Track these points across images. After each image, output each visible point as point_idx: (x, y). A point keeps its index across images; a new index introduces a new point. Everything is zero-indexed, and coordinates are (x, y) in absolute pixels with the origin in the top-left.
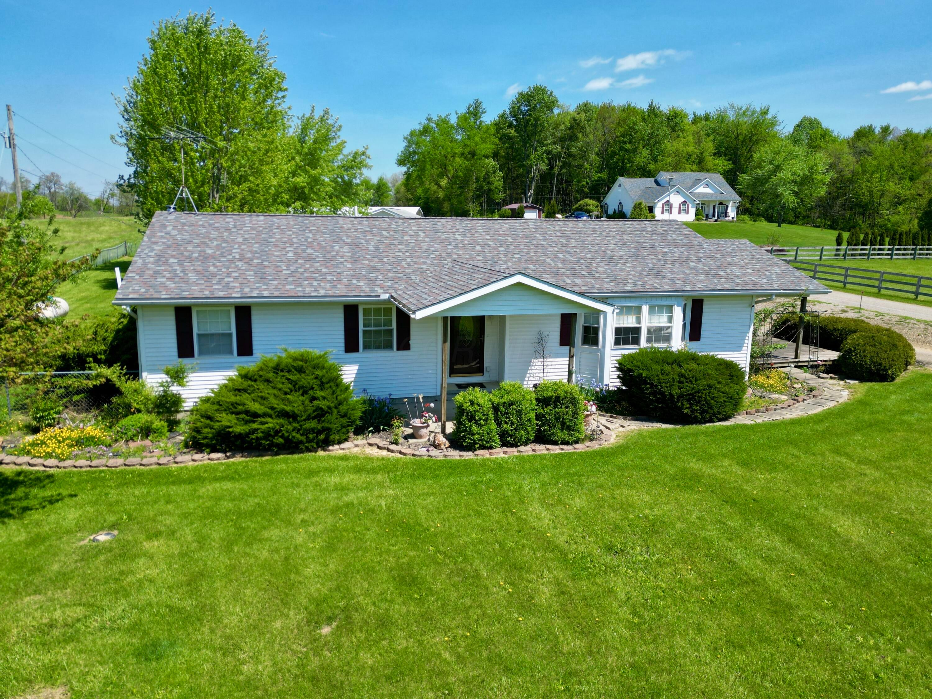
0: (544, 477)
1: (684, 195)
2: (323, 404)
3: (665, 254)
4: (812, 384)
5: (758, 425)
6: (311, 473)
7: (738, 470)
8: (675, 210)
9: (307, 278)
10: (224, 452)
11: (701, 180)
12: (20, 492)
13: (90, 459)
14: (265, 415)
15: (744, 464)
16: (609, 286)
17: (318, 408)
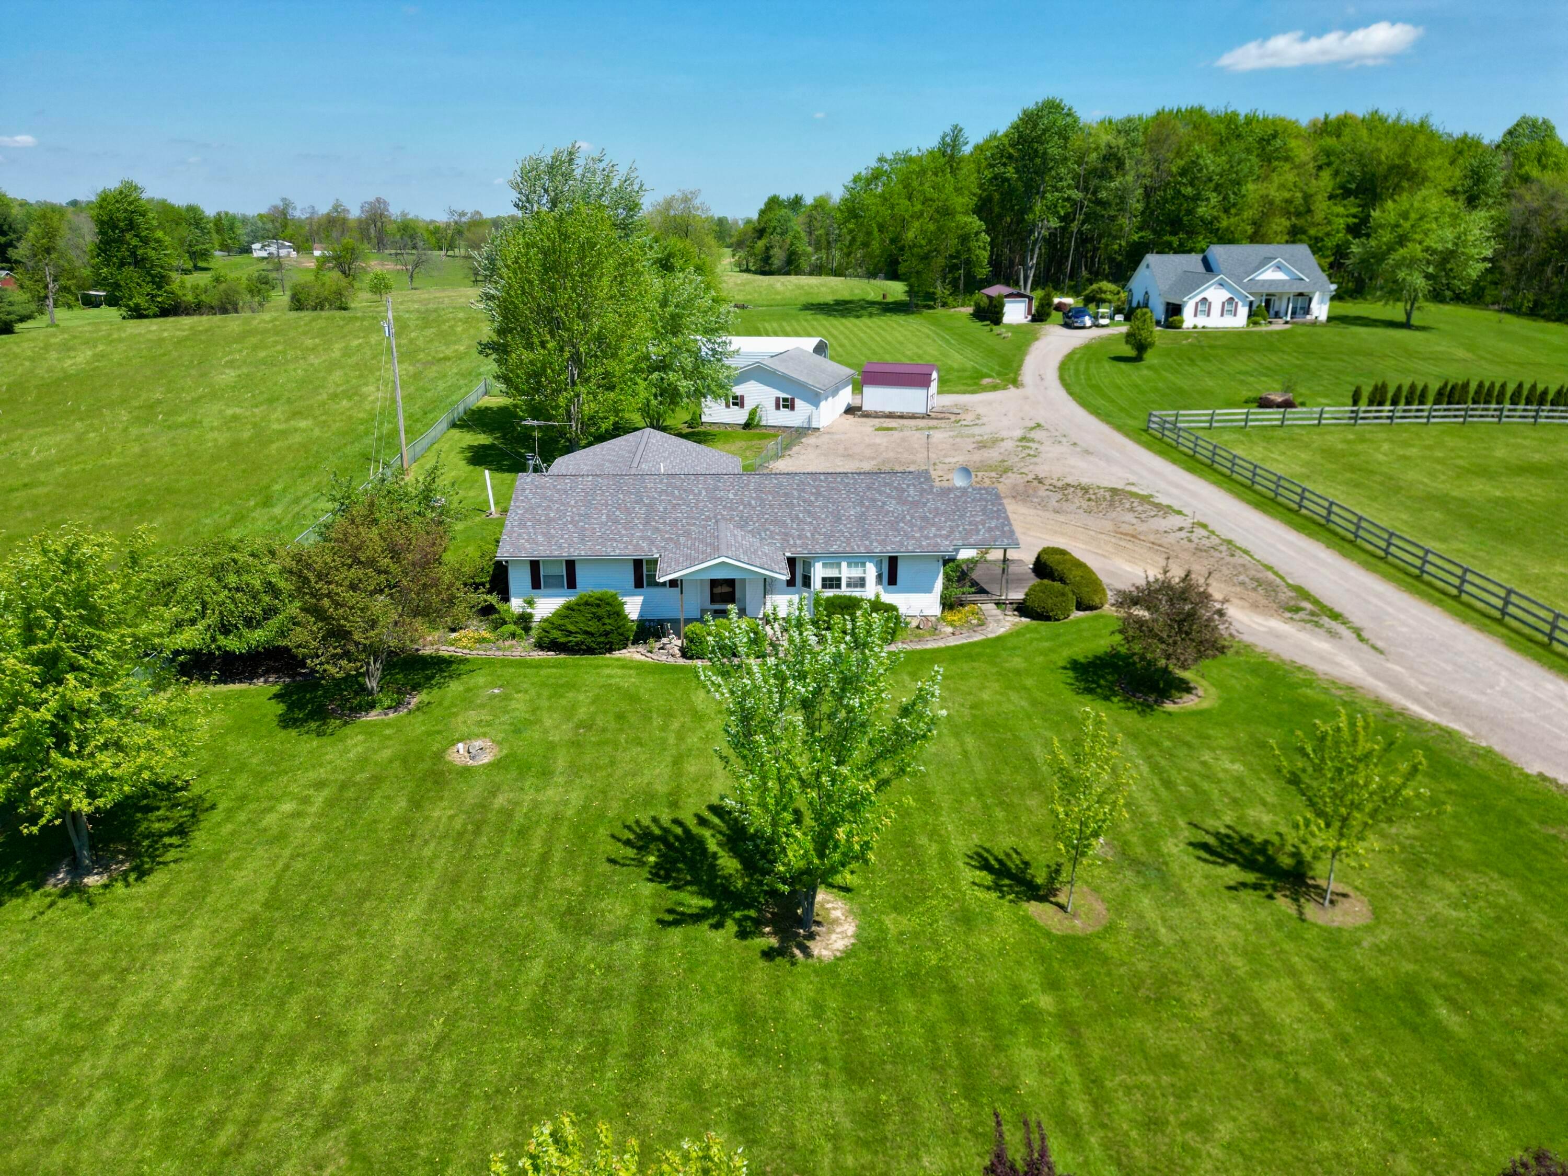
1: (1230, 289)
2: (611, 627)
4: (990, 619)
8: (1216, 309)
9: (611, 540)
10: (555, 651)
11: (1272, 258)
12: (454, 666)
13: (485, 650)
14: (577, 632)
17: (607, 629)
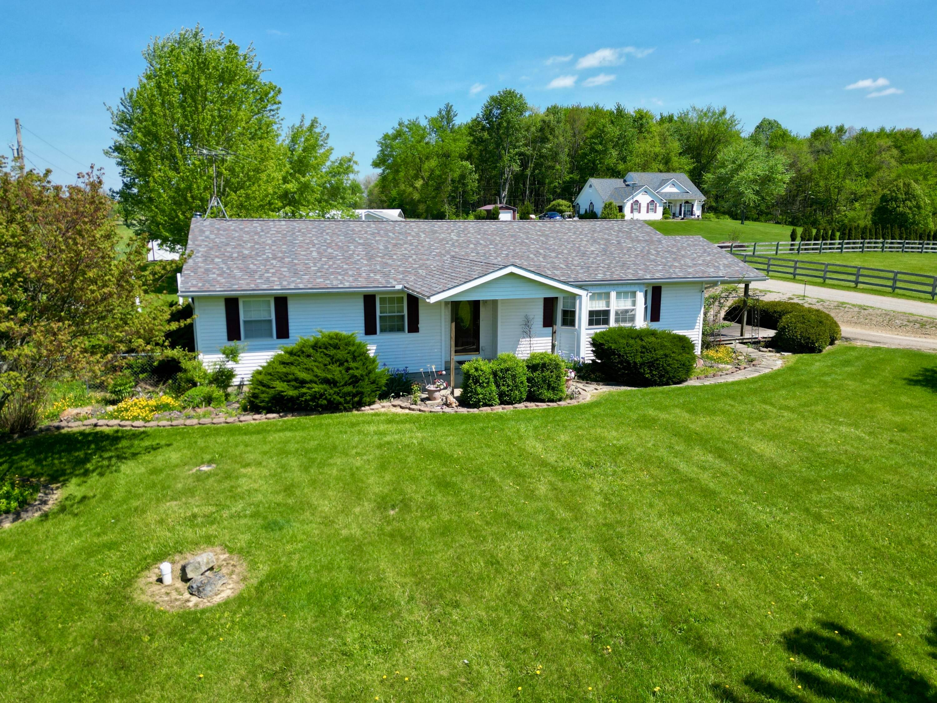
0: (536, 422)
1: (651, 195)
2: (357, 373)
3: (629, 249)
4: (753, 356)
5: (705, 386)
6: (353, 425)
7: (687, 416)
8: (644, 209)
9: (332, 273)
10: (278, 412)
11: (667, 180)
12: (124, 443)
13: (171, 420)
14: (311, 382)
15: (692, 411)
16: (583, 276)
17: (354, 376)
